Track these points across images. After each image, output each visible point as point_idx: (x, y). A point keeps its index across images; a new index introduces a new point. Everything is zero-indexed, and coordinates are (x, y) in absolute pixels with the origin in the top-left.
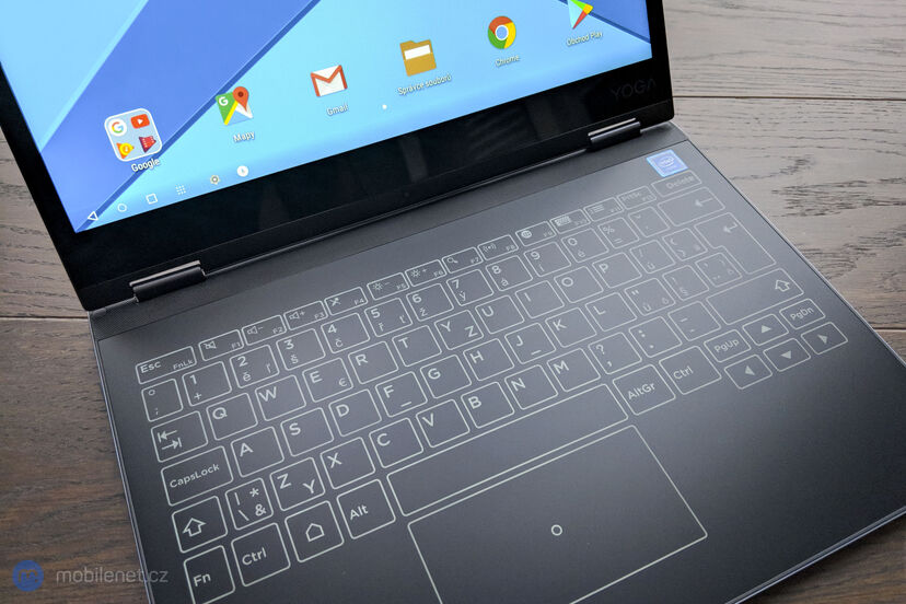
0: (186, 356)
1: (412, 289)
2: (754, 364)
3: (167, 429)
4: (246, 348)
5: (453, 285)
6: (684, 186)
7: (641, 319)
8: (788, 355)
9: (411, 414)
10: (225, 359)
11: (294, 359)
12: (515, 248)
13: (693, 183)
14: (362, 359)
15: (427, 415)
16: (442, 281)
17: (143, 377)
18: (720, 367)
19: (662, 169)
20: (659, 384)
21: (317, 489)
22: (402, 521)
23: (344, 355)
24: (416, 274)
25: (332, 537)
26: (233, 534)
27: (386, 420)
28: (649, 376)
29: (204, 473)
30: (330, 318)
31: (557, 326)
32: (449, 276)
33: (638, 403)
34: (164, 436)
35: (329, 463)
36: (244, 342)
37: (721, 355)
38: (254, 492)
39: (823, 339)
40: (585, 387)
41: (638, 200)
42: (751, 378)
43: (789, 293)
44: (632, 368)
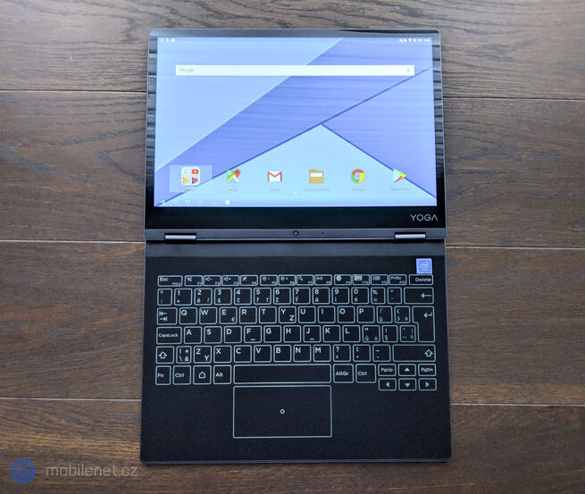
0: (178, 280)
1: (278, 286)
2: (392, 383)
3: (164, 311)
4: (203, 287)
5: (295, 291)
6: (423, 282)
7: (361, 343)
8: (407, 385)
9: (253, 345)
10: (193, 288)
11: (219, 300)
12: (330, 283)
13: (428, 282)
14: (244, 312)
15: (259, 348)
16: (292, 287)
17: (161, 283)
18: (378, 377)
19: (420, 269)
20: (350, 373)
21: (209, 359)
22: (233, 385)
23: (238, 307)
24: (283, 279)
25: (207, 380)
26: (175, 364)
27: (243, 343)
28: (348, 369)
29: (172, 336)
30: (240, 286)
31: (327, 331)
32: (296, 286)
33: (338, 378)
34: (162, 314)
35: (216, 351)
36: (203, 283)
37: (382, 373)
38: (187, 351)
39: (427, 384)
40: (322, 363)
41: (397, 282)
42: (387, 388)
43: (429, 359)
44: (345, 363)
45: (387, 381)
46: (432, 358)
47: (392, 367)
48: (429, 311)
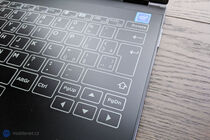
1: (19, 9)
2: (68, 104)
7: (58, 59)
8: (85, 111)
12: (58, 14)
16: (28, 11)
18: (56, 94)
24: (26, 6)
28: (32, 77)
32: (31, 11)
33: (17, 83)
37: (64, 90)
39: (108, 118)
40: (12, 66)
41: (115, 23)
42: (60, 107)
43: (121, 91)
44: (31, 71)
45: (64, 100)
46: (125, 91)
47: (77, 88)
48: (136, 49)
